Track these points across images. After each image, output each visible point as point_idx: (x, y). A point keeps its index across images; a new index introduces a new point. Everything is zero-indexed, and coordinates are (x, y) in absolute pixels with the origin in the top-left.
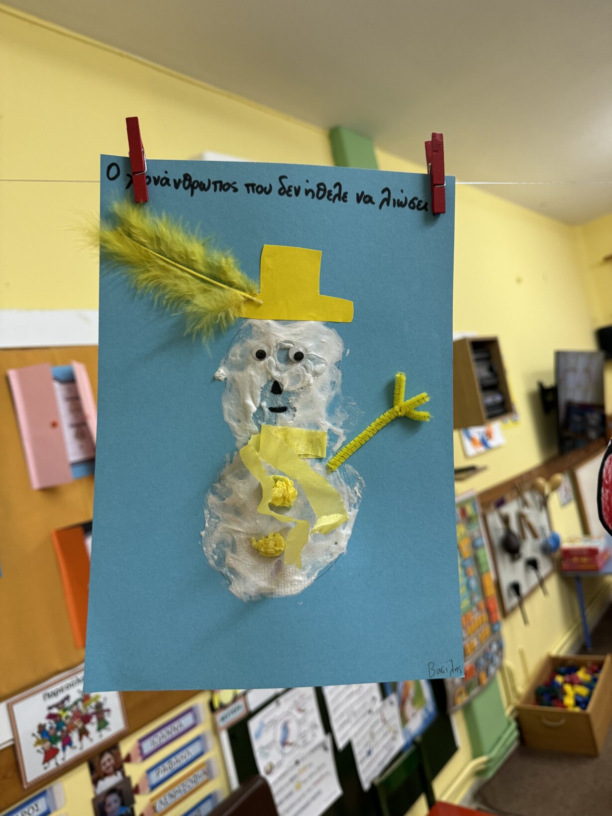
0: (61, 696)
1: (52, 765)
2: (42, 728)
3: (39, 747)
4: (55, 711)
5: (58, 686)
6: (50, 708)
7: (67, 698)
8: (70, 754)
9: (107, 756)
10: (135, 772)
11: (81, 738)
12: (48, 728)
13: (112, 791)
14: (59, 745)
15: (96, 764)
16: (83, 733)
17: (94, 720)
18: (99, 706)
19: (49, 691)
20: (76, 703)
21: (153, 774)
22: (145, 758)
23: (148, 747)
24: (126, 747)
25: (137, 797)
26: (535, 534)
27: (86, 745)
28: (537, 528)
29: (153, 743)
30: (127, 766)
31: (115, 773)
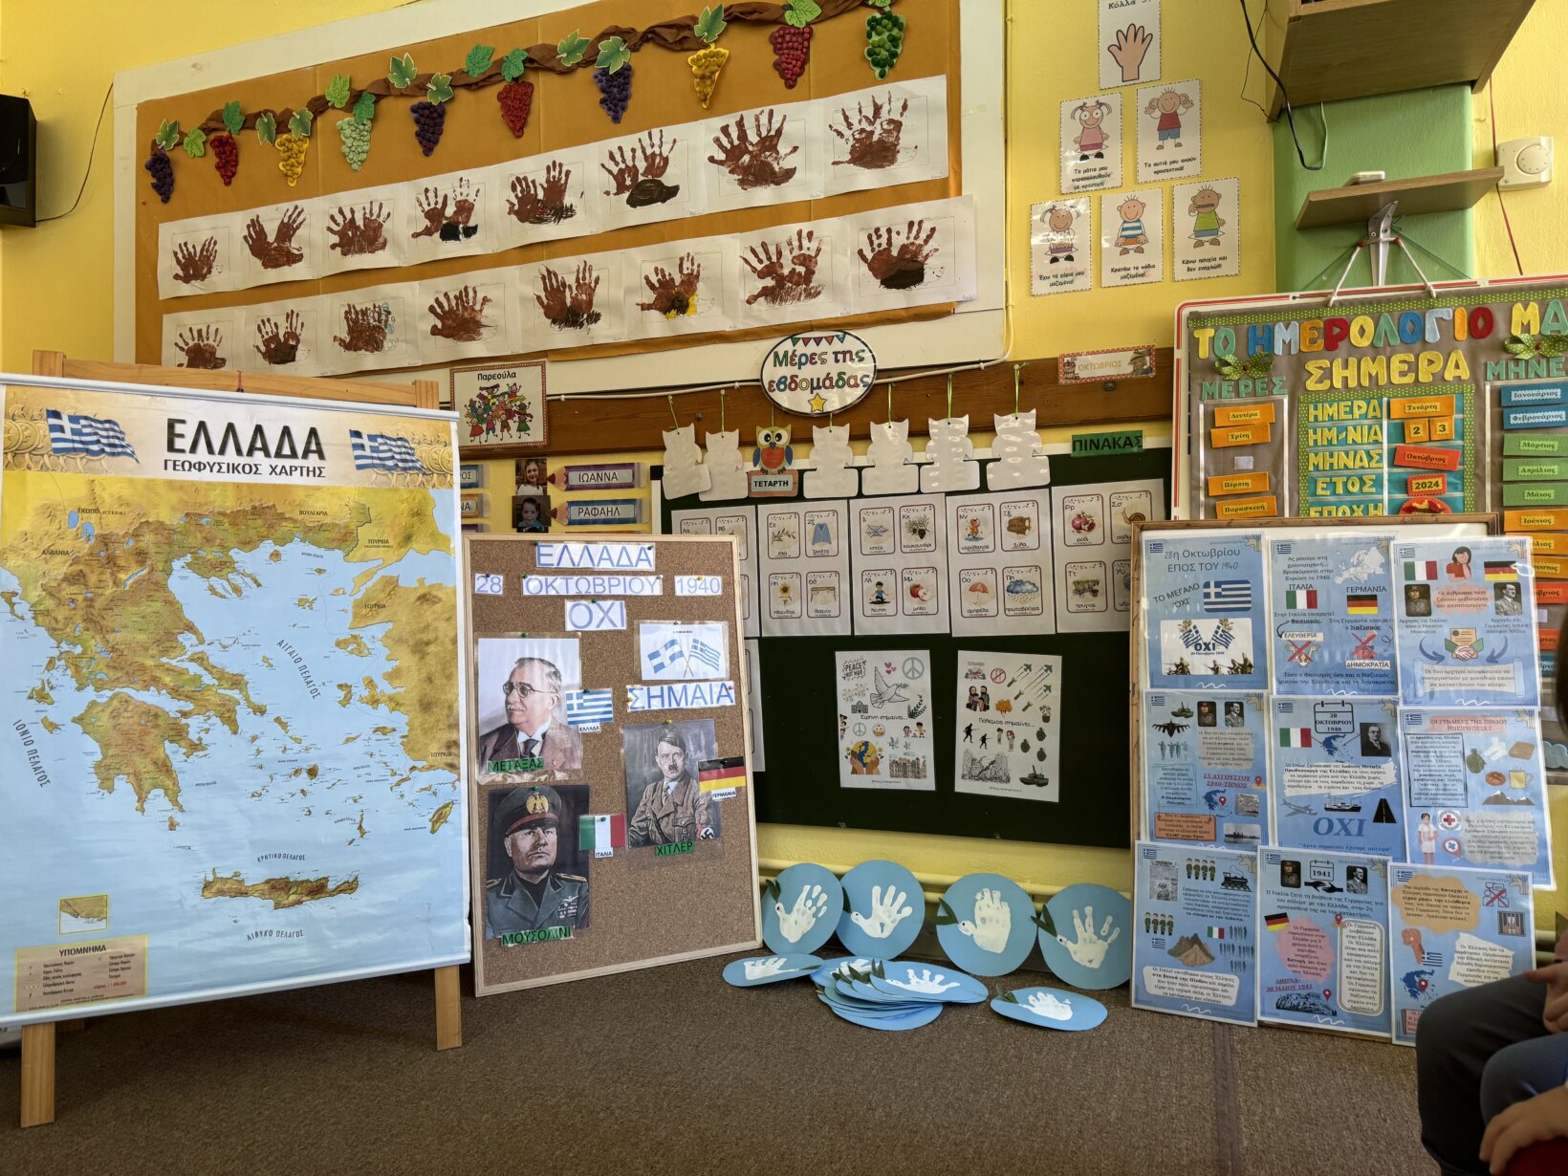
0: (492, 383)
1: (477, 442)
2: (472, 403)
3: (469, 420)
4: (485, 393)
5: (492, 372)
6: (481, 389)
7: (497, 386)
9: (533, 465)
10: (558, 497)
11: (502, 431)
12: (477, 405)
13: (531, 500)
14: (484, 426)
15: (522, 467)
16: (505, 426)
17: (516, 418)
18: (523, 407)
19: (484, 373)
20: (503, 394)
21: (574, 509)
22: (570, 488)
23: (574, 478)
24: (554, 466)
25: (553, 521)
27: (507, 439)
29: (581, 478)
30: (550, 486)
31: (538, 485)
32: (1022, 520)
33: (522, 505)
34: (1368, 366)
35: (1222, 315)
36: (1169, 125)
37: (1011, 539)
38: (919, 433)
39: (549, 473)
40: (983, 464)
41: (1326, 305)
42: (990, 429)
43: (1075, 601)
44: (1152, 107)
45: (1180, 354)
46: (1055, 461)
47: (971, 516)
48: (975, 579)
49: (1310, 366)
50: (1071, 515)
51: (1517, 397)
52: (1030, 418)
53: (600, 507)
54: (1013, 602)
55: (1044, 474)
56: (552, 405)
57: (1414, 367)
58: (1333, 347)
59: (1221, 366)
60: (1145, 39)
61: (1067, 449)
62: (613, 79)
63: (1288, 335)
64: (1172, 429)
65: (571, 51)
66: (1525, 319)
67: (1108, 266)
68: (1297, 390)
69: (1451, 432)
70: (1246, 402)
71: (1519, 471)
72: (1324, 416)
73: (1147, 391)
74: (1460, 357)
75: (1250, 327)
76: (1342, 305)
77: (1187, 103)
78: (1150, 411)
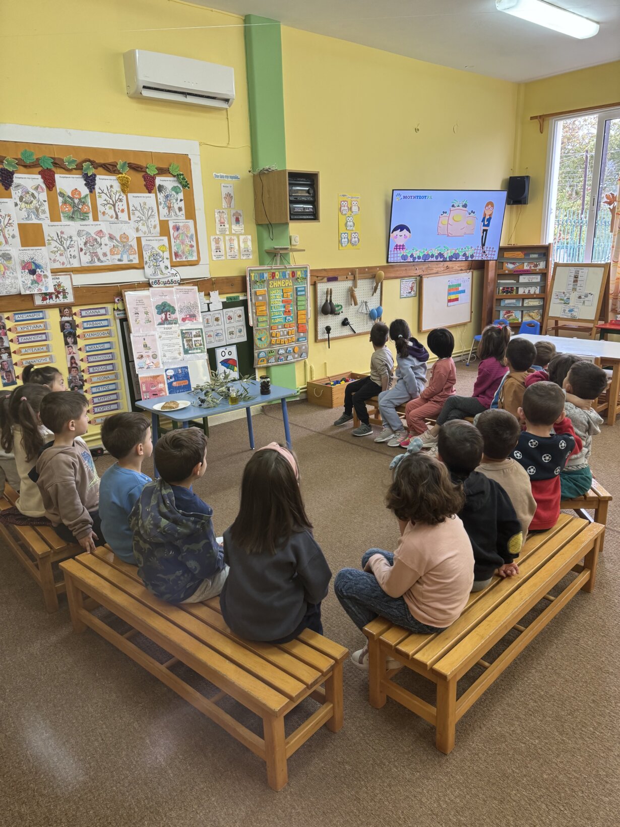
1: (45, 303)
8: (51, 302)
9: (66, 310)
10: (78, 320)
11: (56, 299)
13: (68, 322)
14: (48, 297)
15: (62, 310)
16: (57, 297)
17: (62, 294)
18: (64, 290)
21: (85, 324)
22: (82, 317)
23: (84, 313)
24: (75, 310)
26: (356, 304)
27: (58, 301)
28: (359, 300)
29: (86, 313)
30: (74, 317)
32: (218, 318)
33: (64, 324)
34: (279, 283)
36: (237, 220)
37: (216, 323)
39: (73, 312)
40: (208, 304)
41: (272, 269)
42: (209, 295)
43: (229, 336)
44: (234, 215)
45: (248, 279)
46: (223, 303)
47: (207, 318)
48: (209, 334)
49: (270, 282)
50: (227, 316)
51: (299, 289)
52: (217, 292)
53: (95, 323)
54: (217, 338)
55: (221, 306)
56: (76, 289)
57: (285, 283)
58: (273, 278)
59: (256, 282)
60: (232, 197)
61: (225, 300)
62: (89, 177)
63: (266, 275)
64: (246, 295)
65: (70, 162)
66: (299, 274)
67: (228, 254)
68: (268, 287)
69: (290, 296)
70: (261, 290)
71: (299, 303)
72: (273, 293)
73: (239, 286)
74: (291, 281)
75: (260, 273)
76: (274, 269)
77: (240, 215)
78: (240, 290)
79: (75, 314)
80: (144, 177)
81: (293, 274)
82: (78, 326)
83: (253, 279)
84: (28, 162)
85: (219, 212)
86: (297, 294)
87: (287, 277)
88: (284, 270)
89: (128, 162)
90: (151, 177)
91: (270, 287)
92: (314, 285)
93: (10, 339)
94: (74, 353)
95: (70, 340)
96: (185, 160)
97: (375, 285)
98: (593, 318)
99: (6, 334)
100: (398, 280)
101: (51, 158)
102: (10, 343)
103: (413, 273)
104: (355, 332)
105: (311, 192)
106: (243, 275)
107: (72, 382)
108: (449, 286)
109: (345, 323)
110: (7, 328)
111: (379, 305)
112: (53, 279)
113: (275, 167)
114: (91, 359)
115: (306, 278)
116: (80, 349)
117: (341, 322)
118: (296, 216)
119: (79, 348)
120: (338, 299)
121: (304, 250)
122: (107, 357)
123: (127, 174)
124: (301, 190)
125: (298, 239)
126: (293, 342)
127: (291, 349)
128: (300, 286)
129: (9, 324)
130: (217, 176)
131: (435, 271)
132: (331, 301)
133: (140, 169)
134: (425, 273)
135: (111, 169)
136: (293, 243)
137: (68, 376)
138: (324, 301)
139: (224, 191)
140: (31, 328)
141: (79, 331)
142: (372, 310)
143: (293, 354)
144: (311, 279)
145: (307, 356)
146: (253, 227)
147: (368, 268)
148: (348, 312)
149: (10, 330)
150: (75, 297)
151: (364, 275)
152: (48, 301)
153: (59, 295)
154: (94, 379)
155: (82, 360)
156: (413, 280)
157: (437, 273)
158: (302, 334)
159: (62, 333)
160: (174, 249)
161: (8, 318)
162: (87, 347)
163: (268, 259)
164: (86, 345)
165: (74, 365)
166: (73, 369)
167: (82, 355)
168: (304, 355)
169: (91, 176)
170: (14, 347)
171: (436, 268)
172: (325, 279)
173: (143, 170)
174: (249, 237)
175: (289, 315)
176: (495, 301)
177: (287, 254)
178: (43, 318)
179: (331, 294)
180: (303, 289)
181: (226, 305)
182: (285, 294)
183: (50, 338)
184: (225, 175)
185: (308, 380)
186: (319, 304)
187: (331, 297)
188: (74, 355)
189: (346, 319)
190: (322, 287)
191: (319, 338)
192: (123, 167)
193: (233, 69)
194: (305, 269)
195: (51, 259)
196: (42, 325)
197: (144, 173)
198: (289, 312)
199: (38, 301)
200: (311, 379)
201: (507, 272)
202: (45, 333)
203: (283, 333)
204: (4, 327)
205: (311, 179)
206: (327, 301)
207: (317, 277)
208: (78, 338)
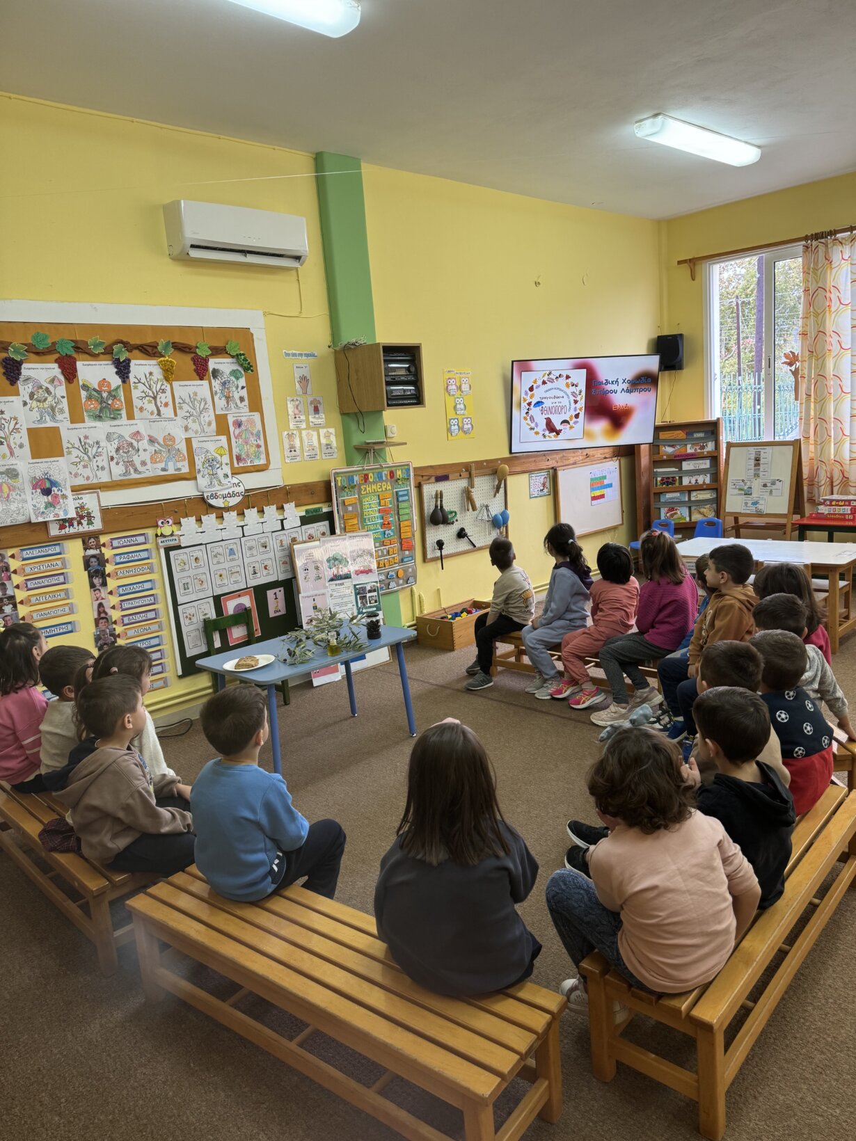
1: (63, 532)
8: (72, 530)
9: (92, 540)
10: (108, 553)
11: (78, 526)
13: (94, 556)
14: (67, 524)
15: (86, 542)
16: (80, 523)
17: (86, 519)
18: (89, 514)
21: (118, 558)
22: (113, 548)
23: (115, 543)
24: (103, 539)
25: (107, 564)
26: (474, 509)
27: (81, 529)
28: (478, 504)
29: (119, 543)
30: (103, 549)
31: (96, 549)
32: (295, 538)
33: (89, 560)
34: (374, 487)
35: (342, 473)
36: (316, 410)
38: (261, 511)
39: (102, 543)
40: (282, 521)
41: (364, 470)
42: (282, 508)
44: (311, 403)
45: (333, 484)
46: (302, 518)
47: (280, 539)
48: (283, 560)
49: (362, 487)
50: (307, 534)
51: (400, 493)
52: (293, 504)
53: (130, 555)
55: (299, 523)
56: (105, 512)
57: (381, 487)
58: (366, 482)
59: (343, 488)
60: (308, 380)
61: (304, 514)
62: (121, 363)
63: (356, 478)
64: (331, 506)
65: (96, 346)
66: (399, 473)
67: (306, 454)
68: (359, 493)
69: (389, 503)
70: (350, 498)
71: (401, 512)
72: (366, 502)
73: (321, 494)
74: (389, 483)
75: (349, 476)
76: (367, 470)
77: (320, 403)
78: (323, 500)
79: (104, 545)
80: (193, 359)
81: (392, 474)
82: (107, 561)
83: (339, 484)
84: (41, 347)
85: (293, 400)
86: (398, 501)
87: (384, 478)
88: (380, 470)
89: (171, 341)
90: (202, 359)
91: (363, 493)
92: (419, 487)
93: (15, 585)
94: (102, 599)
95: (97, 581)
96: (245, 335)
97: (496, 483)
98: (785, 511)
99: (9, 578)
100: (526, 476)
101: (72, 341)
102: (16, 590)
103: (544, 465)
104: (475, 546)
105: (413, 369)
106: (326, 479)
107: (100, 639)
108: (592, 479)
109: (461, 534)
110: (12, 569)
111: (503, 509)
112: (74, 499)
113: (363, 340)
114: (126, 605)
115: (408, 479)
116: (111, 593)
117: (456, 533)
118: (396, 402)
119: (109, 591)
120: (450, 504)
121: (406, 444)
122: (147, 601)
123: (171, 357)
124: (399, 368)
125: (395, 429)
126: (395, 563)
127: (393, 573)
128: (401, 489)
129: (14, 564)
130: (287, 355)
131: (572, 460)
132: (442, 507)
133: (188, 350)
134: (559, 464)
135: (150, 351)
136: (389, 434)
137: (95, 631)
138: (432, 508)
139: (298, 374)
140: (42, 567)
141: (109, 568)
142: (496, 516)
143: (396, 580)
144: (415, 479)
145: (416, 581)
146: (337, 417)
147: (486, 461)
148: (465, 520)
149: (15, 572)
150: (104, 520)
151: (481, 471)
152: (67, 529)
153: (82, 521)
154: (130, 633)
155: (113, 607)
156: (544, 474)
157: (575, 463)
158: (407, 553)
159: (86, 572)
160: (235, 451)
161: (13, 556)
162: (121, 589)
163: (358, 457)
164: (119, 587)
165: (103, 615)
166: (101, 621)
167: (114, 600)
168: (411, 579)
169: (124, 361)
170: (20, 595)
171: (573, 457)
172: (433, 479)
173: (192, 350)
174: (332, 430)
175: (390, 528)
176: (652, 496)
177: (381, 450)
178: (60, 554)
179: (441, 497)
180: (406, 492)
181: (305, 521)
182: (382, 502)
183: (69, 579)
184: (298, 352)
185: (417, 614)
186: (426, 511)
187: (441, 501)
188: (103, 601)
189: (462, 530)
190: (429, 489)
191: (429, 556)
192: (166, 347)
193: (304, 220)
194: (406, 467)
195: (71, 473)
196: (59, 563)
197: (193, 355)
198: (389, 524)
199: (54, 531)
200: (421, 612)
201: (665, 457)
202: (63, 574)
203: (382, 552)
204: (7, 569)
205: (411, 354)
206: (436, 506)
207: (422, 476)
208: (107, 578)
